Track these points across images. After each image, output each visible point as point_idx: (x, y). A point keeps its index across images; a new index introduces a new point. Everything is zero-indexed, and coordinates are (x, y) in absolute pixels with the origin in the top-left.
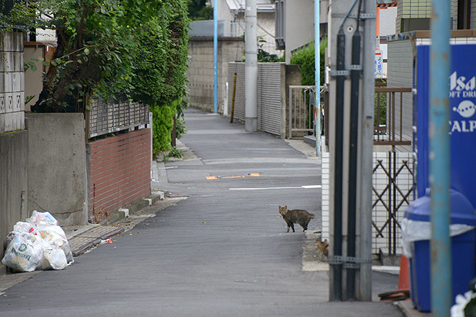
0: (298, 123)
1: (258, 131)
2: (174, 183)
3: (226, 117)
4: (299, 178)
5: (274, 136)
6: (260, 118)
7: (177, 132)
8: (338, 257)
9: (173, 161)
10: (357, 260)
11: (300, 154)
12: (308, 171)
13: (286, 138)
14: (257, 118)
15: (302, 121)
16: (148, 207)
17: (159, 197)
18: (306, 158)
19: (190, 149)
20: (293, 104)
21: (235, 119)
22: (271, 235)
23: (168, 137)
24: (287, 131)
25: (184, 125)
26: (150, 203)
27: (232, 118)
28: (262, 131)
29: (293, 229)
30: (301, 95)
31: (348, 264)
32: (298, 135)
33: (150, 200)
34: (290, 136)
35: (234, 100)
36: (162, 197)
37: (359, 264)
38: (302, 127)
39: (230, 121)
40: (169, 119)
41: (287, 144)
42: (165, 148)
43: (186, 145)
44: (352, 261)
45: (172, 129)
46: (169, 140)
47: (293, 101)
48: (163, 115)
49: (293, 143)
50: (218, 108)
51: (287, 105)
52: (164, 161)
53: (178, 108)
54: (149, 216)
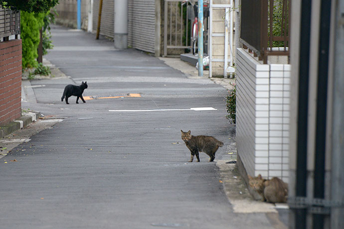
0: (173, 39)
1: (128, 48)
2: (45, 103)
3: (90, 33)
4: (184, 98)
5: (146, 53)
6: (130, 34)
7: (43, 47)
8: (302, 199)
9: (39, 79)
10: (326, 202)
11: (179, 74)
12: (193, 91)
13: (161, 56)
14: (127, 34)
15: (179, 38)
16: (20, 130)
17: (31, 118)
18: (187, 77)
19: (56, 66)
20: (169, 19)
21: (102, 35)
22: (176, 165)
23: (34, 52)
24: (162, 49)
25: (50, 40)
26: (22, 126)
27: (98, 35)
28: (132, 48)
29: (198, 158)
30: (177, 8)
31: (315, 209)
32: (174, 53)
33: (21, 122)
34: (165, 54)
35: (100, 15)
36: (34, 119)
37: (330, 208)
38: (179, 44)
39: (95, 37)
40: (35, 32)
41: (163, 63)
42: (30, 65)
43: (52, 62)
44: (319, 203)
45: (38, 43)
46: (35, 56)
47: (169, 15)
48: (28, 28)
49: (169, 61)
50: (82, 24)
51: (163, 19)
52: (30, 79)
53: (45, 20)
54: (23, 140)
